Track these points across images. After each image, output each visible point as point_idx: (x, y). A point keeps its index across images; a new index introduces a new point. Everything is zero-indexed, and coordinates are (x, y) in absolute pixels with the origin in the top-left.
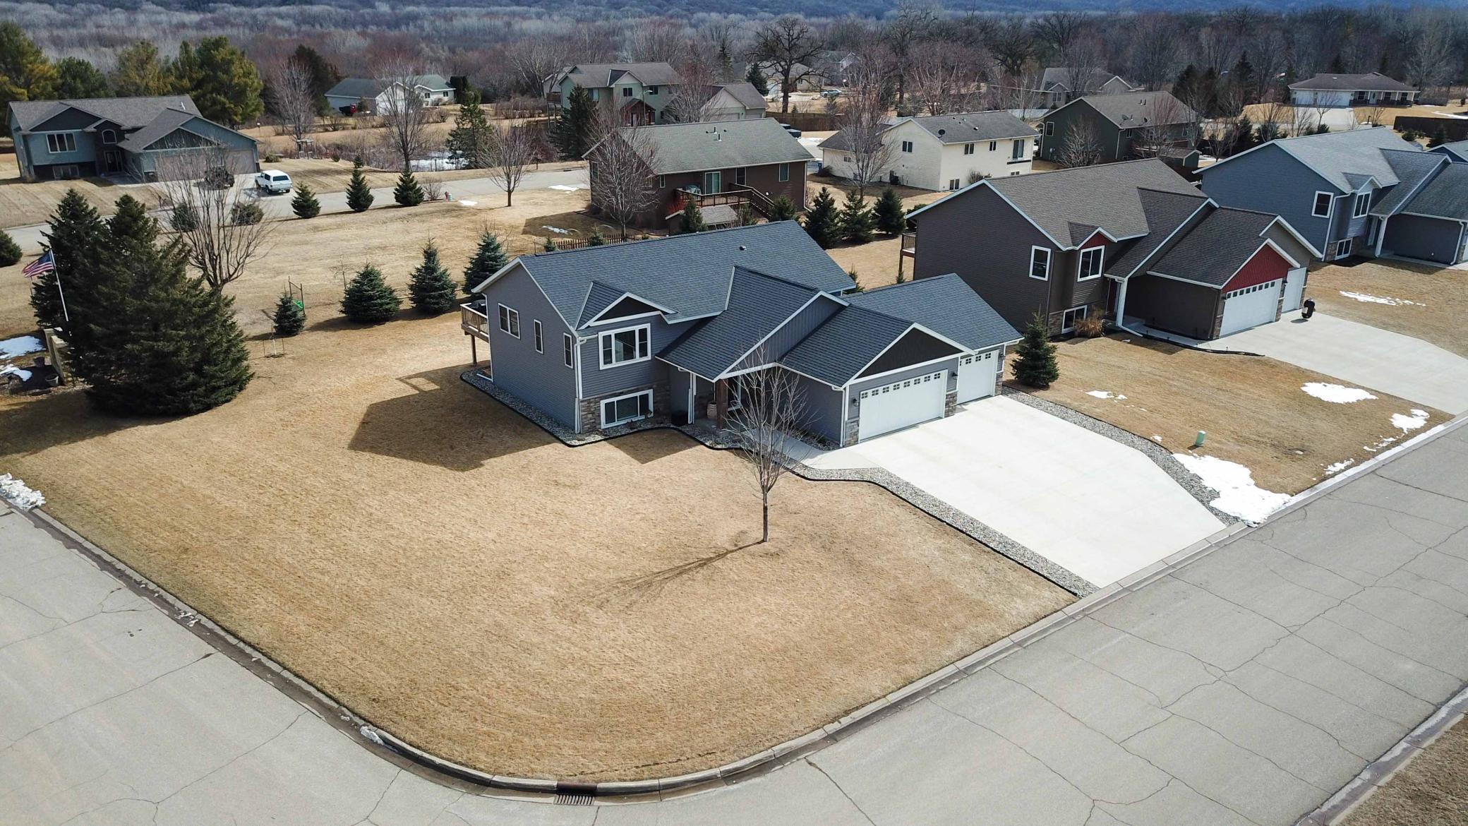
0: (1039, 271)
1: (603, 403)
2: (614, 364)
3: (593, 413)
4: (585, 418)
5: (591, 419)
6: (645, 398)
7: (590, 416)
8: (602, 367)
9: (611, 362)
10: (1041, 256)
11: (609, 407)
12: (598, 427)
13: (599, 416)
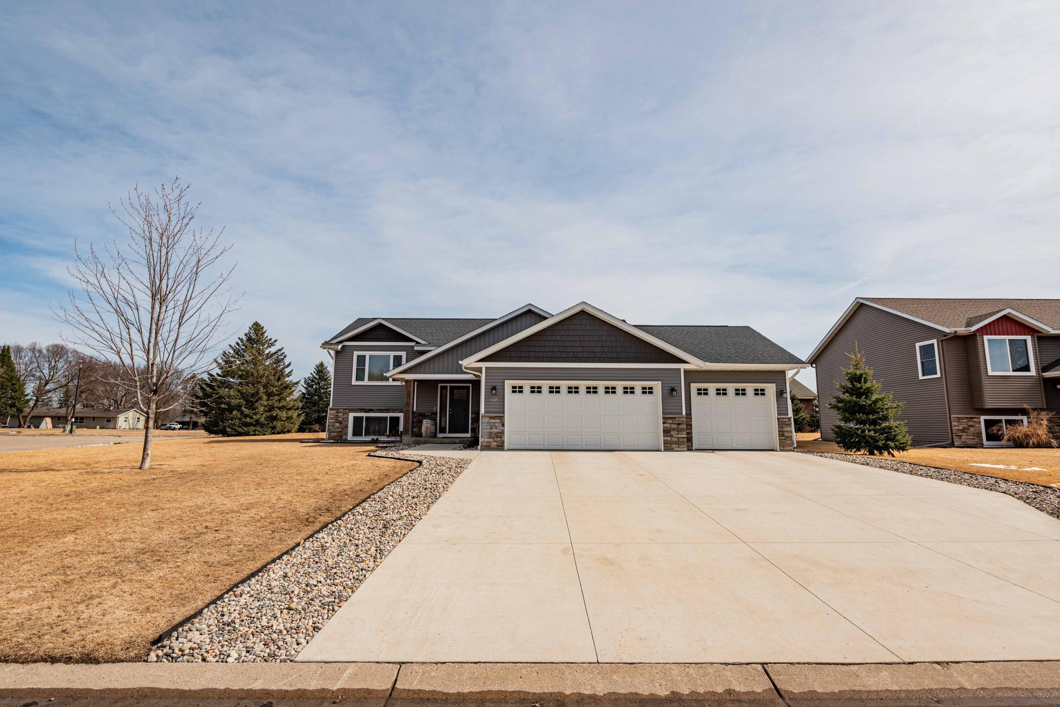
0: (928, 368)
1: (351, 415)
2: (366, 382)
3: (341, 423)
4: (333, 426)
5: (338, 428)
6: (395, 421)
7: (337, 425)
8: (354, 382)
9: (363, 380)
10: (927, 351)
11: (357, 420)
12: (344, 437)
13: (347, 427)
